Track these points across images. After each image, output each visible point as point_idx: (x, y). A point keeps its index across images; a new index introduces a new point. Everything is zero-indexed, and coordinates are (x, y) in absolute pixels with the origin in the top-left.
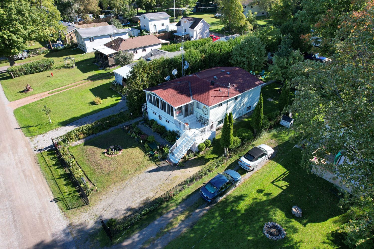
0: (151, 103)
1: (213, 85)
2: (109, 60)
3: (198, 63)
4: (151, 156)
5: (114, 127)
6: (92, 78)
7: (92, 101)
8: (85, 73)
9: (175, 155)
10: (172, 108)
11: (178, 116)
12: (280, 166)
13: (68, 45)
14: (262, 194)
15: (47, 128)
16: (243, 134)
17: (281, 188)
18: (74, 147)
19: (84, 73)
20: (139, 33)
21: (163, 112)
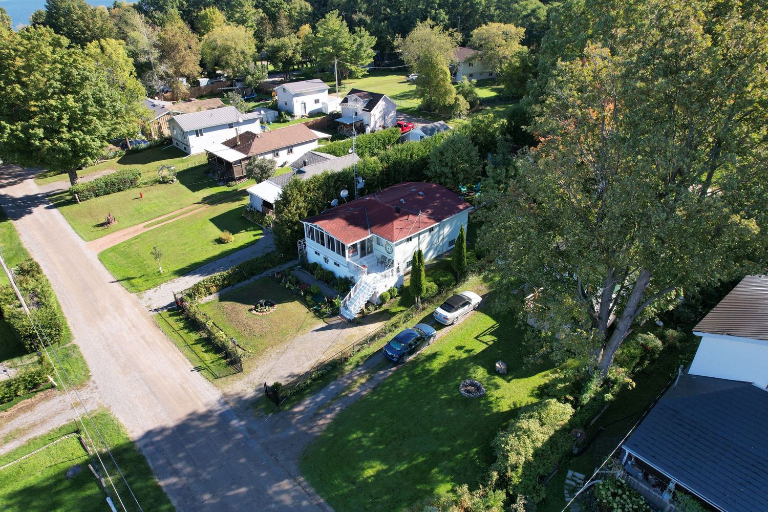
0: (313, 239)
1: (399, 212)
2: (235, 169)
3: (378, 177)
4: (316, 311)
5: (259, 276)
6: (211, 201)
7: (217, 237)
8: (196, 192)
9: (350, 308)
10: (343, 246)
11: (352, 256)
12: (488, 318)
13: (156, 142)
14: (461, 352)
15: (158, 280)
16: (441, 279)
17: (486, 343)
18: (204, 304)
19: (194, 191)
20: (277, 117)
21: (330, 251)
